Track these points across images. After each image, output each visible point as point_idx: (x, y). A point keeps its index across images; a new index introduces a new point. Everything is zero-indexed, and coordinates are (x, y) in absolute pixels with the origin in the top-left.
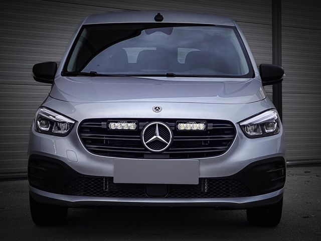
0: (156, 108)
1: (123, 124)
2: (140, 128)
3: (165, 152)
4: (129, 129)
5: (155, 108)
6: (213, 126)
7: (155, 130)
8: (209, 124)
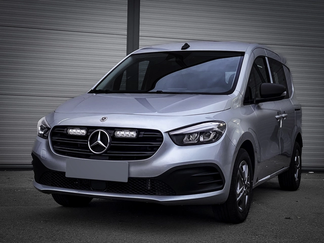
2: (88, 134)
3: (103, 155)
4: (81, 135)
8: (140, 133)
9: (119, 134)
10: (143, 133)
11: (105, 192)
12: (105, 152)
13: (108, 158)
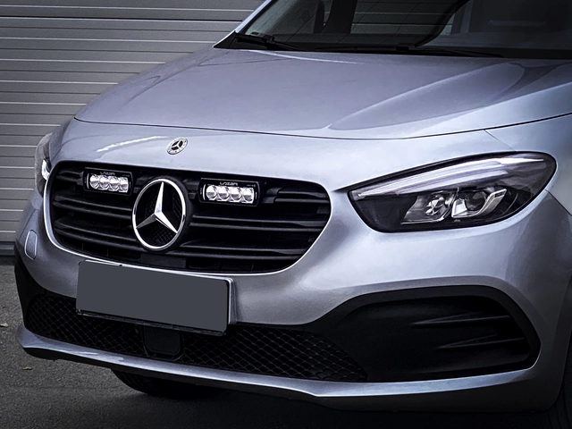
2: (135, 192)
3: (170, 253)
4: (117, 192)
9: (214, 192)
10: (276, 191)
11: (179, 362)
12: (175, 247)
13: (184, 262)
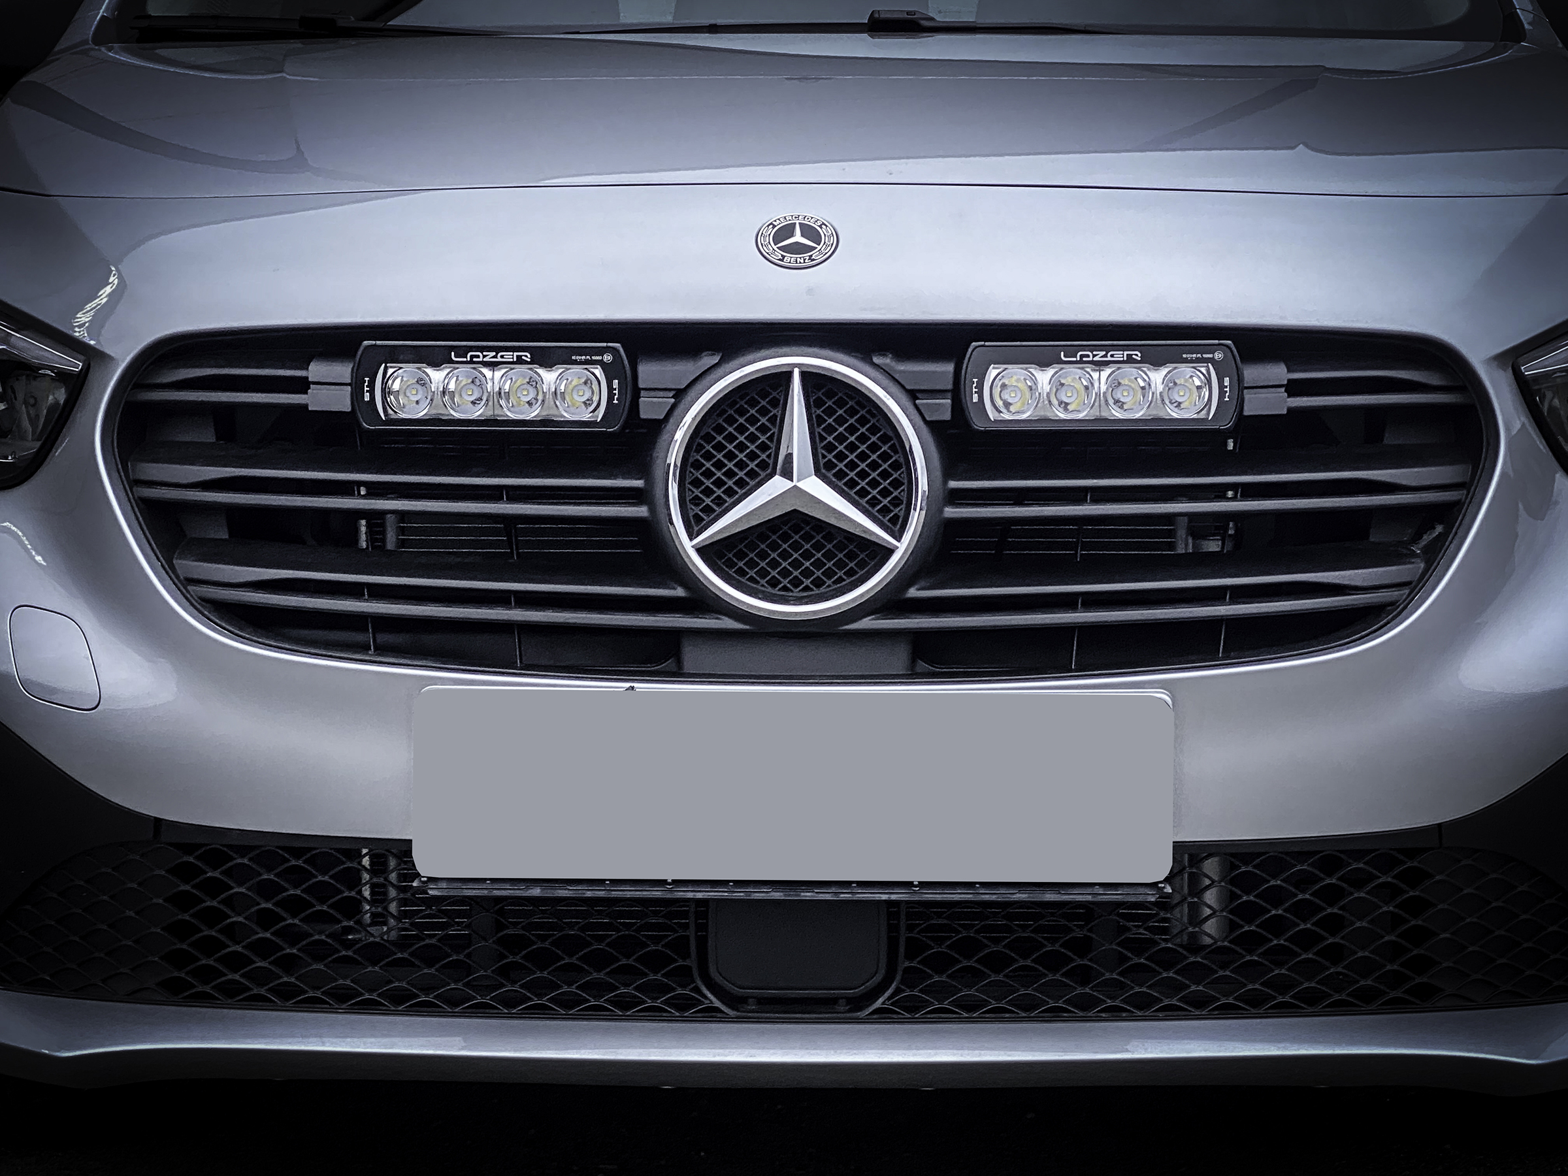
0: (788, 231)
1: (494, 378)
2: (650, 407)
3: (867, 623)
4: (545, 422)
5: (778, 238)
6: (1294, 388)
7: (778, 421)
8: (1253, 373)
10: (1279, 372)
12: (886, 598)
